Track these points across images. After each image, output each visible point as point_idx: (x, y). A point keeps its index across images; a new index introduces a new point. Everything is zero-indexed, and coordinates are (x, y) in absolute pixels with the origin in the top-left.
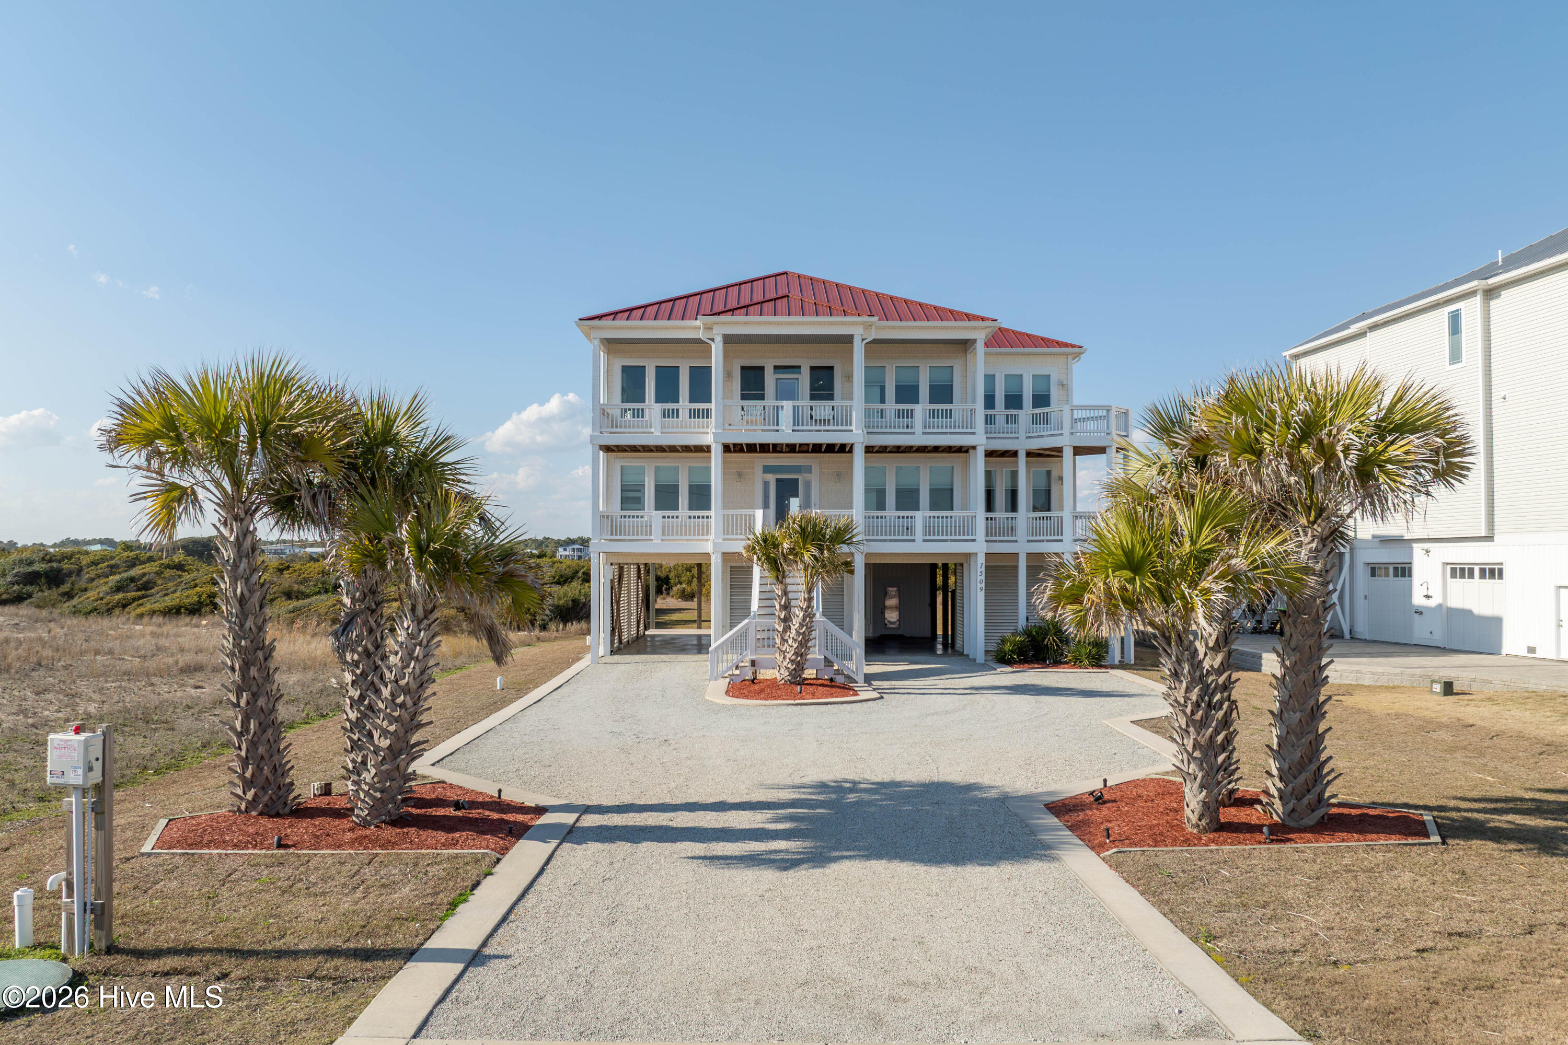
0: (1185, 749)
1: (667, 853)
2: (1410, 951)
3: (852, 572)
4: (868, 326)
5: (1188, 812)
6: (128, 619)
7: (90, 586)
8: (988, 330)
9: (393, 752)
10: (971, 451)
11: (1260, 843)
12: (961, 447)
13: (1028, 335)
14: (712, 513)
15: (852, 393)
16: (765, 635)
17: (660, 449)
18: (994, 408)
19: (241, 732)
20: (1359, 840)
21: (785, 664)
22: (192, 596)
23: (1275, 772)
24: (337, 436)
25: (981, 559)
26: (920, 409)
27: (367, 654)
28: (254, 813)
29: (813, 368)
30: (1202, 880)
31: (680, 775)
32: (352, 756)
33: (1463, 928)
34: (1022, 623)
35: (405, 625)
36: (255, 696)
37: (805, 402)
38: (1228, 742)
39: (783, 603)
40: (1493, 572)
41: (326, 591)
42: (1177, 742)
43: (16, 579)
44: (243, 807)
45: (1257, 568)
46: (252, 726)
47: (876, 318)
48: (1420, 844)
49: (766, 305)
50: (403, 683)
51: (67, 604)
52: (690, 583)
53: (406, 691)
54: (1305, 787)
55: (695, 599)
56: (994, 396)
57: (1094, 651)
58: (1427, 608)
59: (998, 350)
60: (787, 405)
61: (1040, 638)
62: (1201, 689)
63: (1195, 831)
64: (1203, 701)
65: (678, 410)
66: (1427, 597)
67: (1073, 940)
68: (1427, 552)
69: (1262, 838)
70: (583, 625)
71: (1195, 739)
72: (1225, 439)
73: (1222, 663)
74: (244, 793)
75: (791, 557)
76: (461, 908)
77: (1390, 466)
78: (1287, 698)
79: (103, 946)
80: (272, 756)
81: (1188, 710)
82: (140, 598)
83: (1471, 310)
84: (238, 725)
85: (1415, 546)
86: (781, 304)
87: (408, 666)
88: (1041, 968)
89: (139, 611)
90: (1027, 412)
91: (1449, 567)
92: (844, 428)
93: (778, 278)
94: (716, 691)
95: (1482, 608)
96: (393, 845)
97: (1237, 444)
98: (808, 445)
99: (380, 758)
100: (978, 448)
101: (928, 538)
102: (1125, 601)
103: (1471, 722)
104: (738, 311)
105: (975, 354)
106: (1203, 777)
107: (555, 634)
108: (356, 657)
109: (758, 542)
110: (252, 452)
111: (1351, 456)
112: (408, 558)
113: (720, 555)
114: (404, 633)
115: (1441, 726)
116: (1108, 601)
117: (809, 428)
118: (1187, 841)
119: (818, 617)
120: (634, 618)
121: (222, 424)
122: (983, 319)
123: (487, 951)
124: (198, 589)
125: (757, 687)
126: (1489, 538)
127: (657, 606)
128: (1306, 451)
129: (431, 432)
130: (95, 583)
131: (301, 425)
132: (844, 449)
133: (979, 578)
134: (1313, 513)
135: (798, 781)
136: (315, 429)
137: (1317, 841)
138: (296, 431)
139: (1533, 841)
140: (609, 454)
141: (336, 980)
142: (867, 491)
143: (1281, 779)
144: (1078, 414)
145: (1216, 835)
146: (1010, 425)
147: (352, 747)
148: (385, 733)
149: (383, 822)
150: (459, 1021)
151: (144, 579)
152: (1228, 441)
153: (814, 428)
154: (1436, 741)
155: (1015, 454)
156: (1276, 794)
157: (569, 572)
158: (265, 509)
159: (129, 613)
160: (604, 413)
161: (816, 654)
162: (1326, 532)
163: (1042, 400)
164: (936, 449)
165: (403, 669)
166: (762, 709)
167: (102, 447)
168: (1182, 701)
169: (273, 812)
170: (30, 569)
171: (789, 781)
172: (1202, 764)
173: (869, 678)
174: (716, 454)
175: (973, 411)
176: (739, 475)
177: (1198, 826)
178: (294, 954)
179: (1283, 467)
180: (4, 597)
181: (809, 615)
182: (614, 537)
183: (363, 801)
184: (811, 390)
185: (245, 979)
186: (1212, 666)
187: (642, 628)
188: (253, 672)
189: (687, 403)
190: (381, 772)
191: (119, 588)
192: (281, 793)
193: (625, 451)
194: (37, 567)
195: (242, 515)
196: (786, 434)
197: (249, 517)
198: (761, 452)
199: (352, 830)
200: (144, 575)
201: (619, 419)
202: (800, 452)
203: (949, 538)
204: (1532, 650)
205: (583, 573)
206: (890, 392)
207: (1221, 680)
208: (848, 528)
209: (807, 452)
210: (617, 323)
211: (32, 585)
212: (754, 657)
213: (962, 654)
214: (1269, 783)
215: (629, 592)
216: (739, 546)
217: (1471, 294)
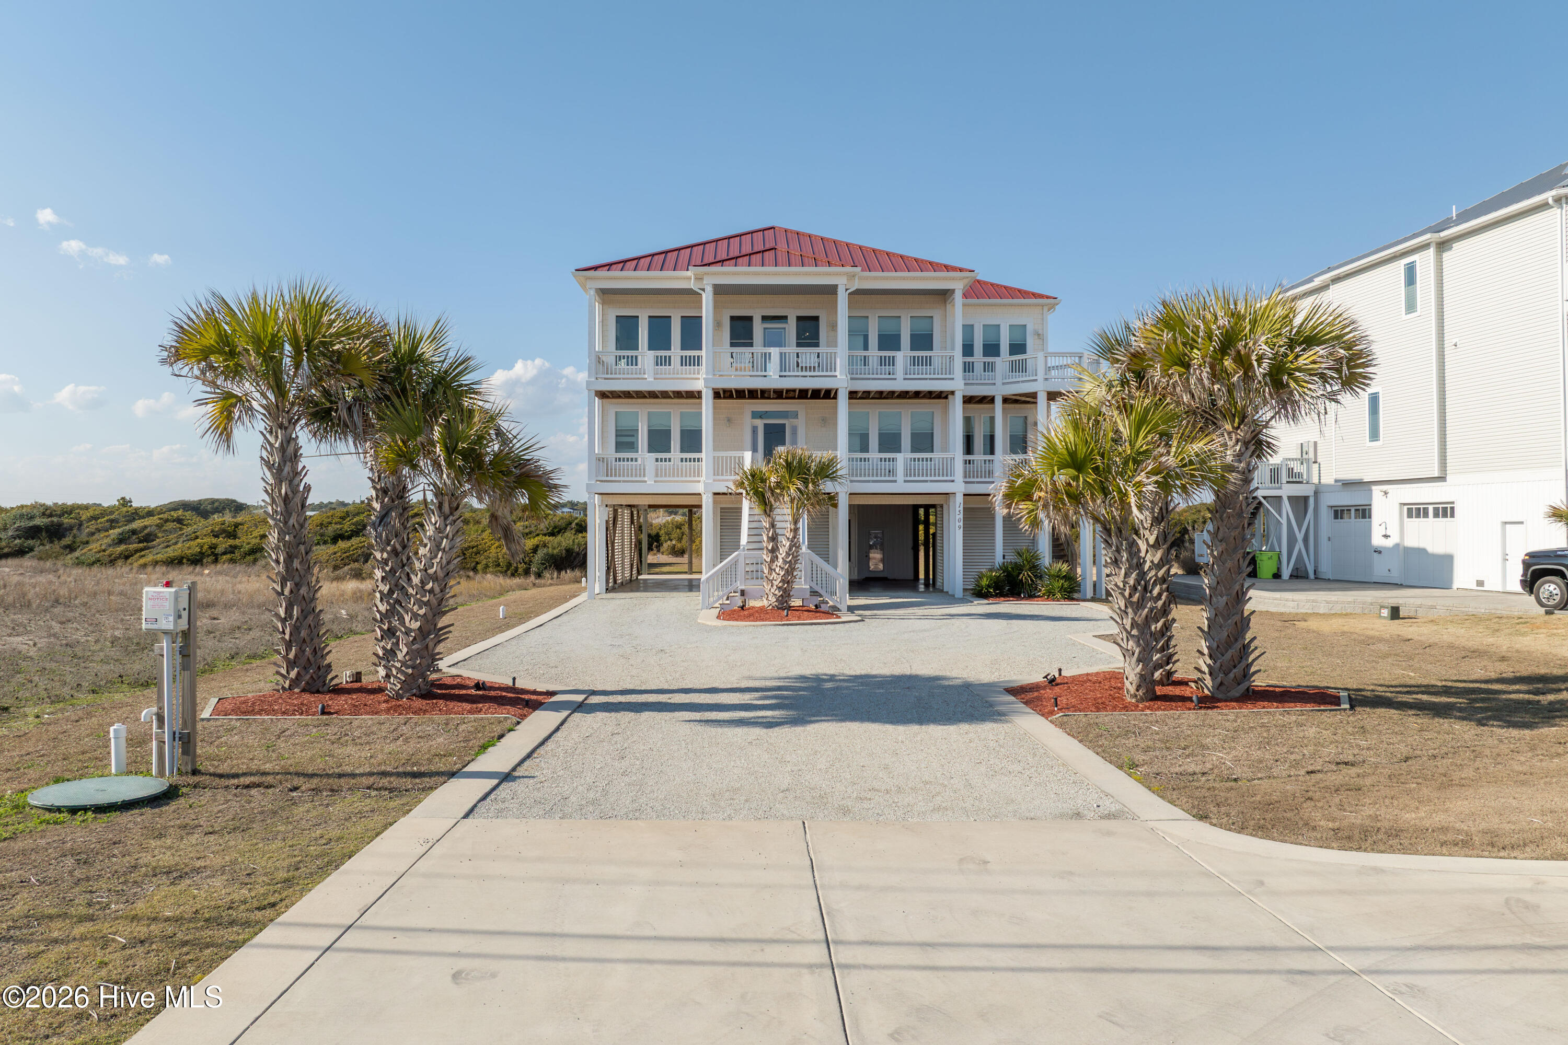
0: (1124, 628)
1: (667, 718)
2: (1303, 772)
3: (835, 506)
4: (852, 277)
5: (1127, 683)
6: (131, 569)
7: (91, 539)
8: (966, 281)
9: (423, 633)
10: (950, 396)
11: (1190, 709)
12: (941, 392)
13: (1005, 287)
14: (703, 455)
15: (836, 342)
16: (754, 568)
17: (653, 395)
18: (972, 355)
19: (285, 618)
20: (1277, 707)
21: (773, 590)
22: (193, 548)
23: (1206, 651)
24: (373, 352)
25: (959, 499)
26: (902, 357)
27: (395, 552)
28: (297, 690)
29: (799, 318)
30: (1134, 733)
31: (676, 672)
32: (382, 644)
33: (1351, 758)
34: (999, 560)
35: (433, 520)
36: (297, 585)
37: (791, 349)
38: (1167, 629)
39: (770, 535)
40: (1445, 511)
41: (325, 543)
42: (1117, 622)
43: (17, 533)
44: (287, 685)
45: (1185, 466)
46: (295, 612)
47: (859, 269)
48: (1330, 710)
49: (753, 257)
50: (431, 571)
51: (69, 556)
52: (680, 540)
53: (434, 578)
54: (1231, 663)
55: (686, 556)
56: (972, 345)
57: (1066, 585)
58: (1385, 548)
59: (975, 301)
60: (775, 352)
61: (1015, 574)
62: (1138, 575)
63: (1133, 701)
64: (1139, 584)
65: (670, 357)
66: (1386, 536)
67: (1017, 767)
68: (1386, 493)
69: (1192, 705)
70: (577, 573)
71: (1133, 619)
72: (1156, 352)
73: (1161, 559)
74: (288, 673)
75: (778, 491)
76: (490, 749)
77: (1298, 374)
78: (1215, 583)
79: (189, 768)
80: (312, 640)
81: (1127, 594)
82: (142, 550)
83: (1425, 261)
84: (282, 612)
85: (1375, 488)
86: (769, 256)
87: (436, 557)
88: (987, 782)
89: (142, 561)
90: (1003, 361)
91: (1406, 507)
92: (829, 373)
93: (766, 232)
94: (709, 618)
95: (1436, 547)
96: (425, 712)
97: (1168, 357)
98: (794, 391)
99: (411, 639)
100: (957, 393)
101: (909, 478)
102: (1069, 495)
103: (1409, 637)
104: (728, 262)
105: (954, 305)
106: (1140, 653)
107: (550, 581)
108: (385, 555)
109: (747, 477)
110: (297, 366)
111: (1264, 365)
112: (439, 456)
113: (711, 495)
114: (432, 528)
115: (1380, 640)
116: (1054, 495)
117: (796, 373)
118: (1126, 708)
119: (804, 549)
120: (627, 561)
121: (269, 342)
122: (961, 270)
123: (516, 774)
124: (199, 540)
125: (746, 613)
126: (1442, 479)
127: (649, 561)
128: (1228, 363)
129: (452, 354)
130: (96, 536)
131: (339, 343)
132: (829, 394)
133: (958, 517)
134: (1237, 420)
135: (783, 674)
136: (352, 345)
137: (1240, 708)
138: (335, 348)
139: (1429, 710)
140: (605, 400)
141: (391, 790)
142: (851, 435)
143: (1211, 657)
144: (1052, 362)
145: (1152, 703)
146: (987, 373)
147: (382, 636)
148: (415, 616)
149: (414, 695)
150: (500, 811)
151: (146, 532)
152: (1160, 355)
153: (800, 373)
154: (1373, 651)
155: (992, 400)
156: (1206, 669)
157: (562, 523)
158: (303, 421)
159: (131, 564)
160: (599, 360)
161: (802, 584)
162: (1248, 436)
163: (1018, 348)
164: (917, 395)
165: (431, 559)
166: (751, 629)
167: (163, 361)
168: (1121, 585)
169: (314, 690)
170: (31, 524)
171: (776, 675)
172: (1139, 641)
173: (851, 609)
174: (707, 397)
175: (951, 358)
176: (729, 420)
177: (1136, 696)
178: (353, 775)
179: (1205, 375)
180: (6, 550)
181: (795, 544)
182: (609, 478)
183: (396, 677)
184: (797, 339)
185: (313, 790)
186: (1152, 562)
187: (635, 572)
188: (296, 564)
189: (679, 350)
190: (412, 651)
191: (121, 540)
192: (320, 673)
193: (620, 397)
194: (38, 522)
195: (286, 423)
196: (773, 379)
197: (292, 426)
198: (750, 398)
199: (386, 701)
200: (146, 527)
201: (614, 367)
202: (787, 398)
203: (929, 478)
204: (1480, 583)
205: (577, 524)
206: (873, 340)
207: (1160, 574)
208: (832, 462)
209: (794, 398)
210: (612, 273)
211: (33, 539)
212: (743, 587)
213: (942, 591)
214: (1201, 662)
215: (623, 536)
216: (727, 484)
217: (1424, 247)
